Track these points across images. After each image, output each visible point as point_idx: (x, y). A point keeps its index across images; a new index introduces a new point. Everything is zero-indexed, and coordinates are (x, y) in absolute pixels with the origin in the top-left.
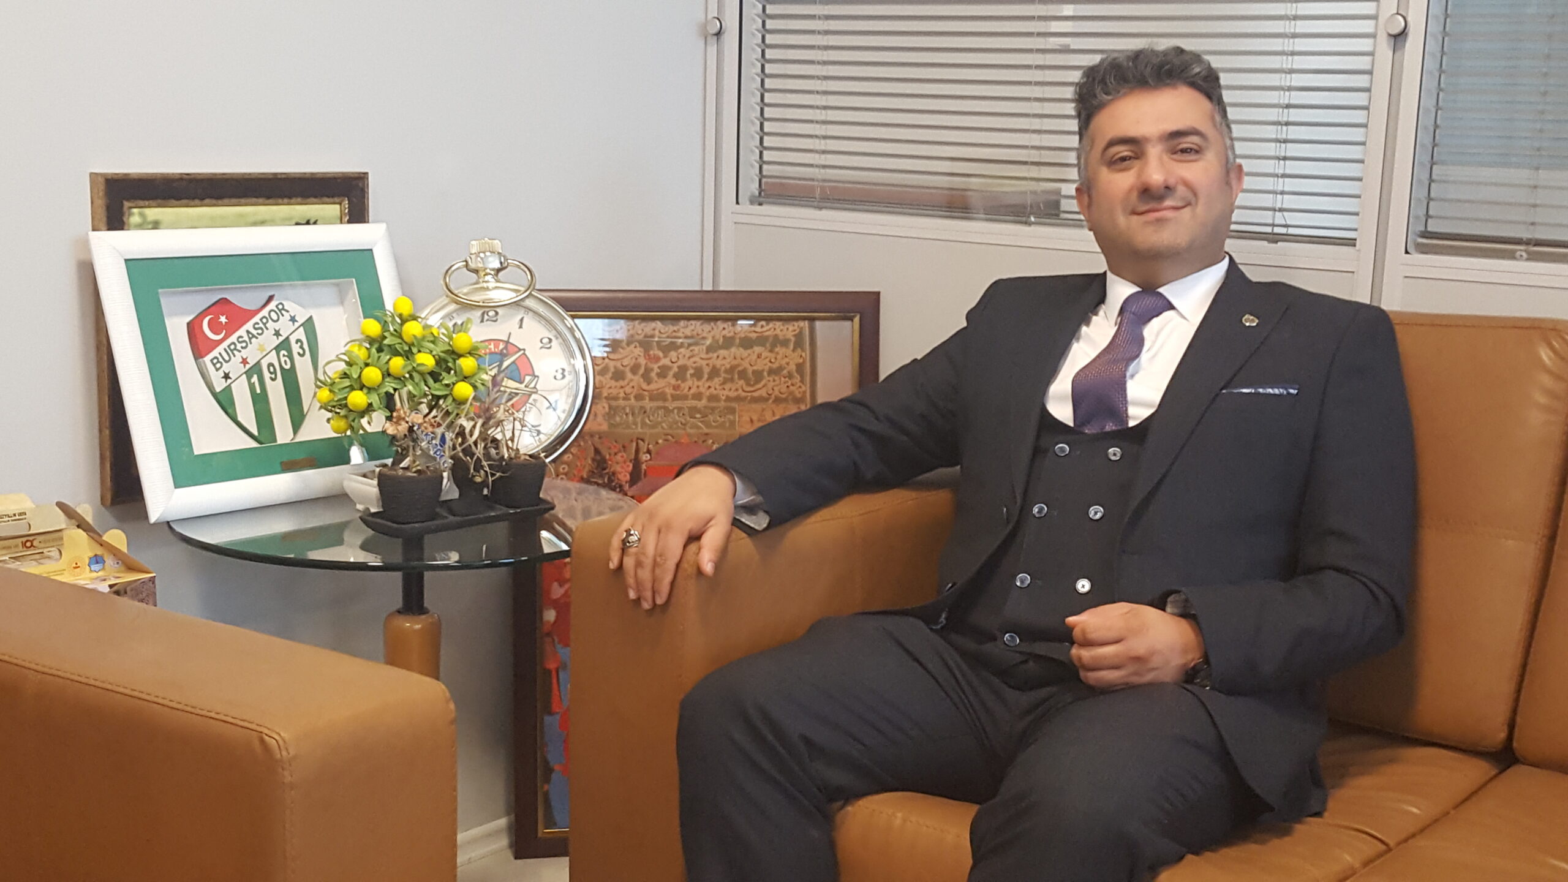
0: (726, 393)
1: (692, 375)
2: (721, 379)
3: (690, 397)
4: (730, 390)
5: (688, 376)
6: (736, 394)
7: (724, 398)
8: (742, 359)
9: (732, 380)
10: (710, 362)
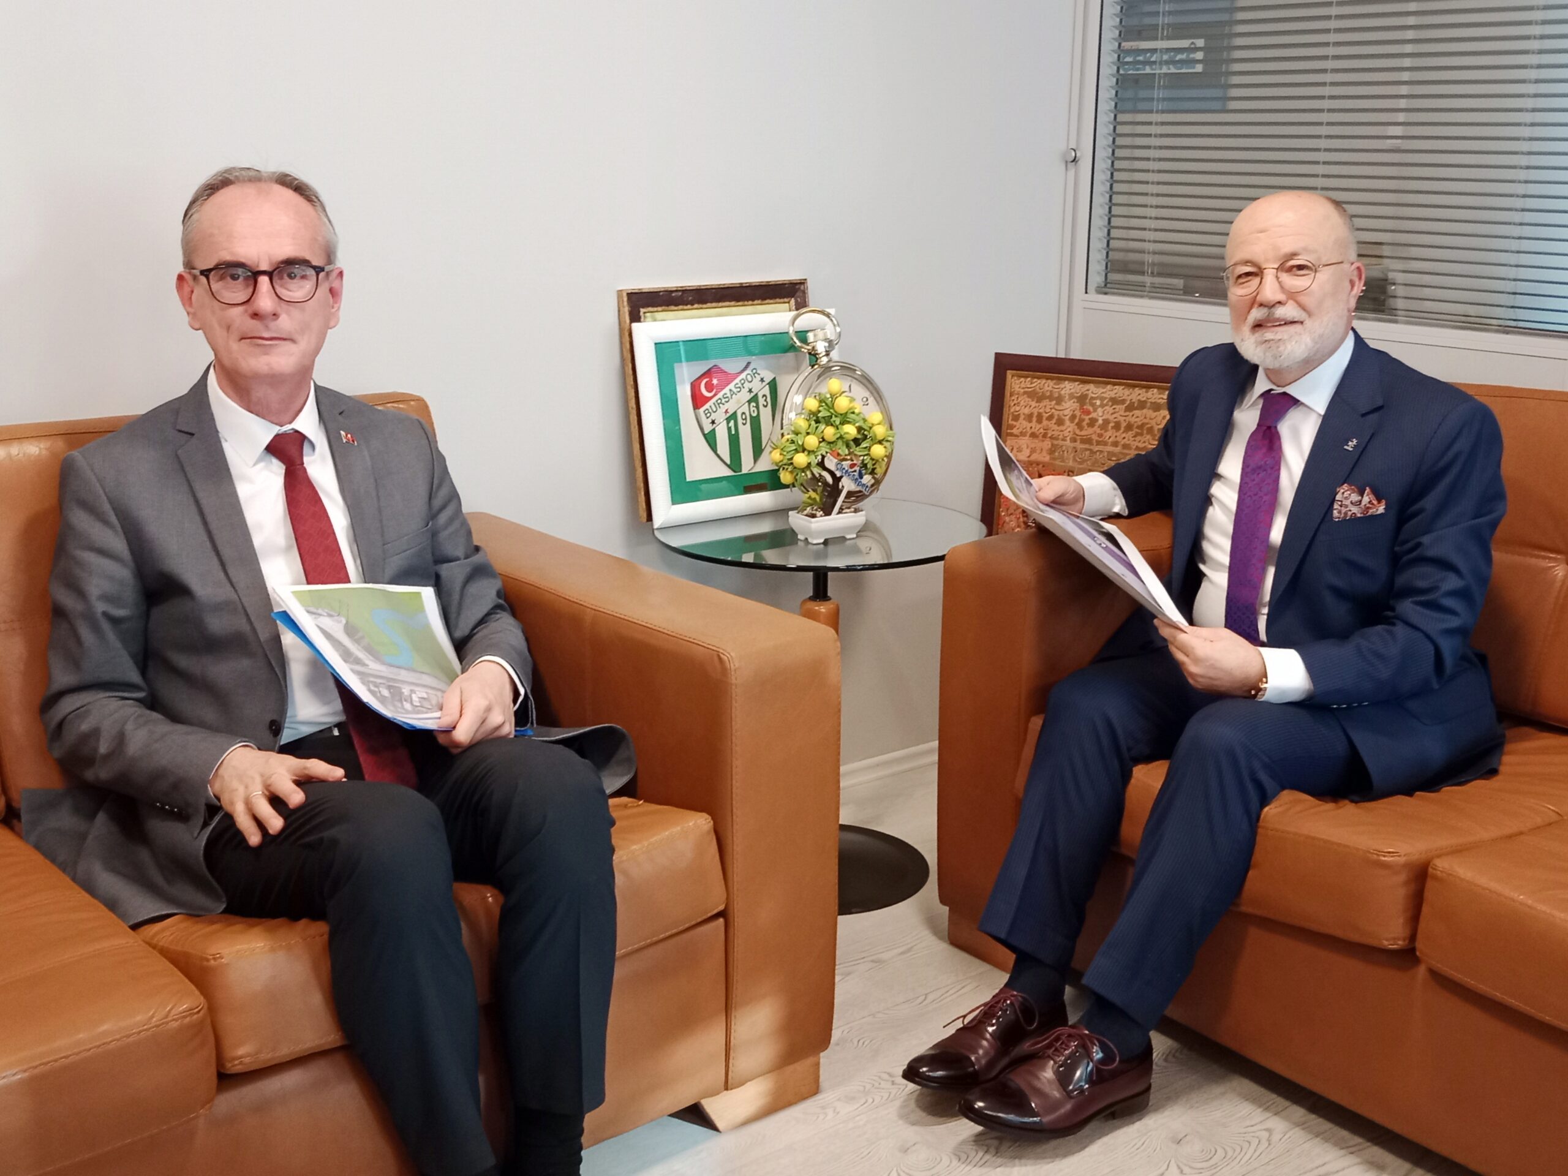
0: (1136, 444)
1: (1112, 428)
2: (1133, 432)
3: (1109, 444)
4: (1140, 441)
5: (1110, 428)
6: (1144, 445)
7: (1134, 447)
8: (1151, 419)
9: (1141, 434)
10: (1127, 419)
